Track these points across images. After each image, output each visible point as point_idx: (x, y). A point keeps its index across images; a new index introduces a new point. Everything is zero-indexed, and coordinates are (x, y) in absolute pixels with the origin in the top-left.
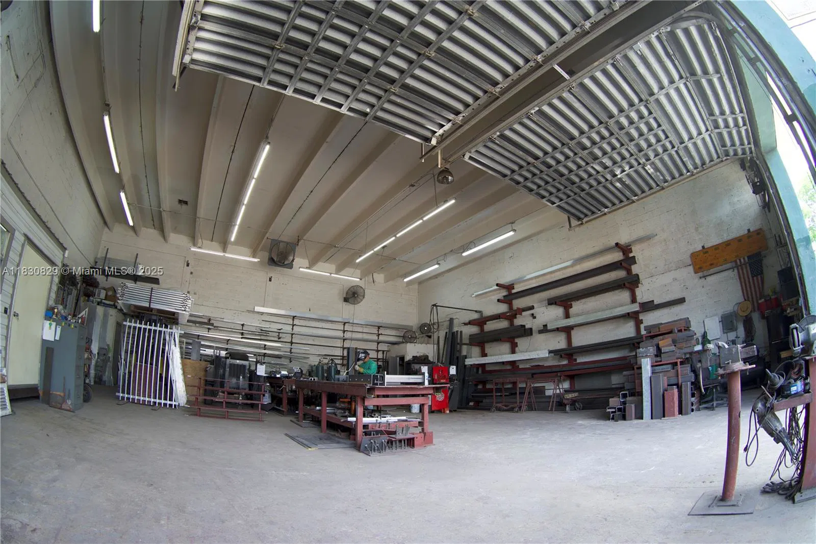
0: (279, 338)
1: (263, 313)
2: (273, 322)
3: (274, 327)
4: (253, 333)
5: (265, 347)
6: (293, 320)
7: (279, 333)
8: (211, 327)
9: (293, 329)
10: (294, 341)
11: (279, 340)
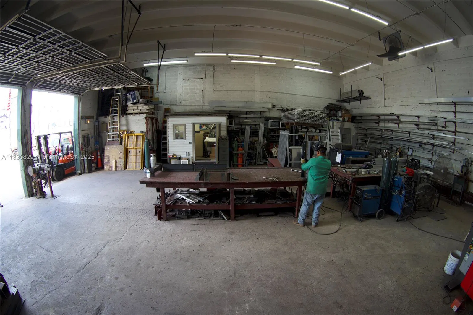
0: (445, 127)
1: (431, 103)
2: (439, 111)
3: (440, 115)
4: (424, 123)
5: (434, 137)
6: (455, 107)
7: (445, 122)
8: (398, 122)
9: (455, 116)
10: (458, 130)
11: (447, 129)
